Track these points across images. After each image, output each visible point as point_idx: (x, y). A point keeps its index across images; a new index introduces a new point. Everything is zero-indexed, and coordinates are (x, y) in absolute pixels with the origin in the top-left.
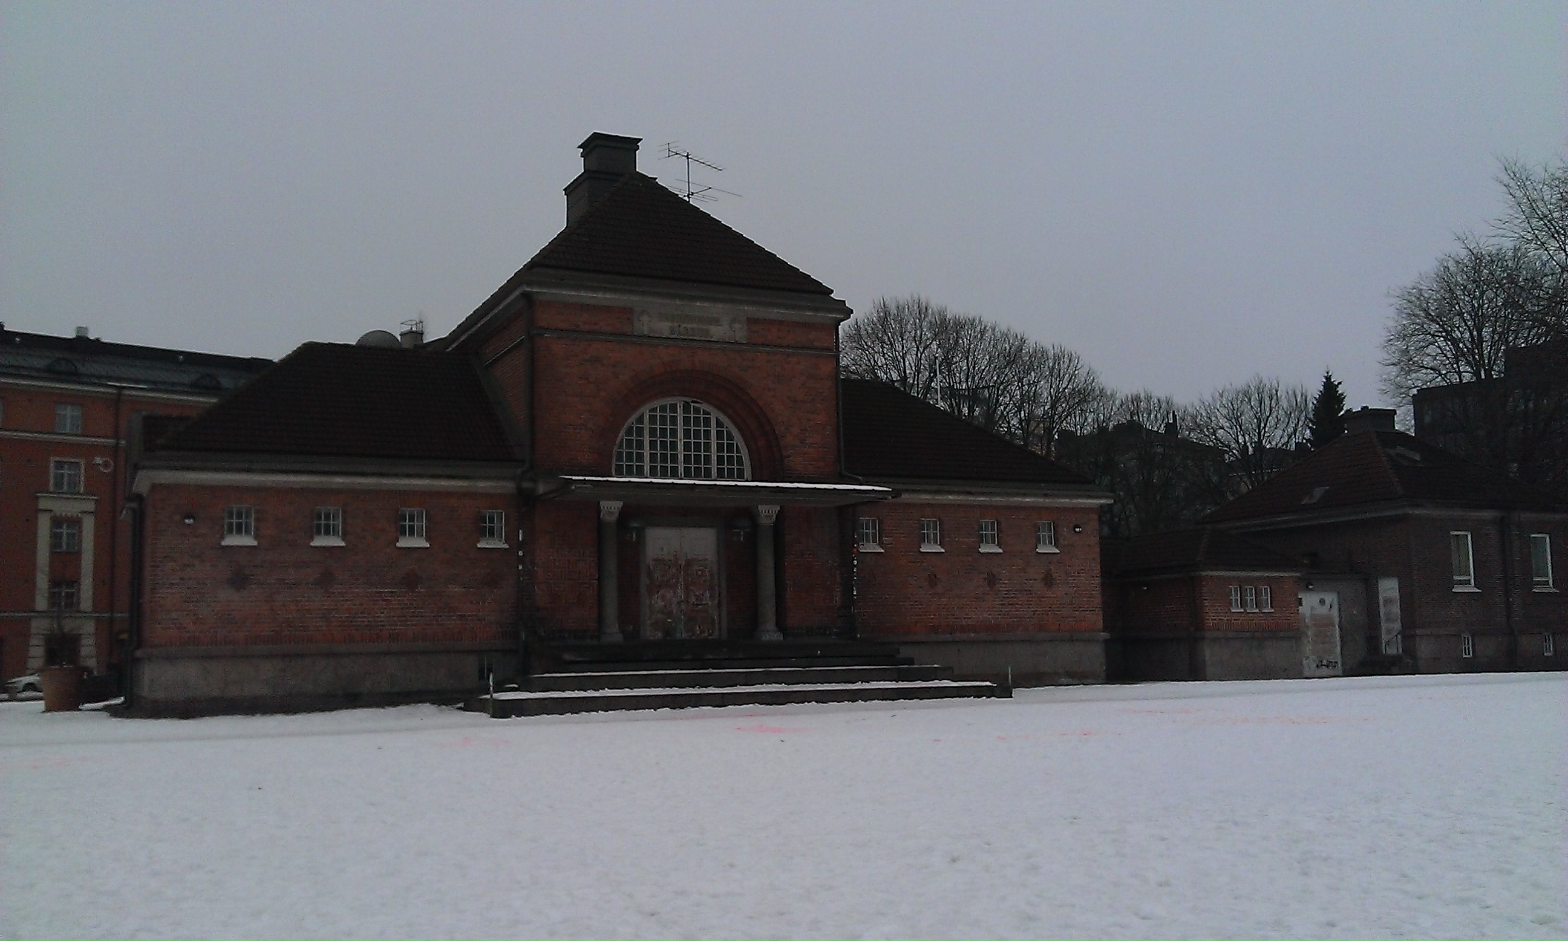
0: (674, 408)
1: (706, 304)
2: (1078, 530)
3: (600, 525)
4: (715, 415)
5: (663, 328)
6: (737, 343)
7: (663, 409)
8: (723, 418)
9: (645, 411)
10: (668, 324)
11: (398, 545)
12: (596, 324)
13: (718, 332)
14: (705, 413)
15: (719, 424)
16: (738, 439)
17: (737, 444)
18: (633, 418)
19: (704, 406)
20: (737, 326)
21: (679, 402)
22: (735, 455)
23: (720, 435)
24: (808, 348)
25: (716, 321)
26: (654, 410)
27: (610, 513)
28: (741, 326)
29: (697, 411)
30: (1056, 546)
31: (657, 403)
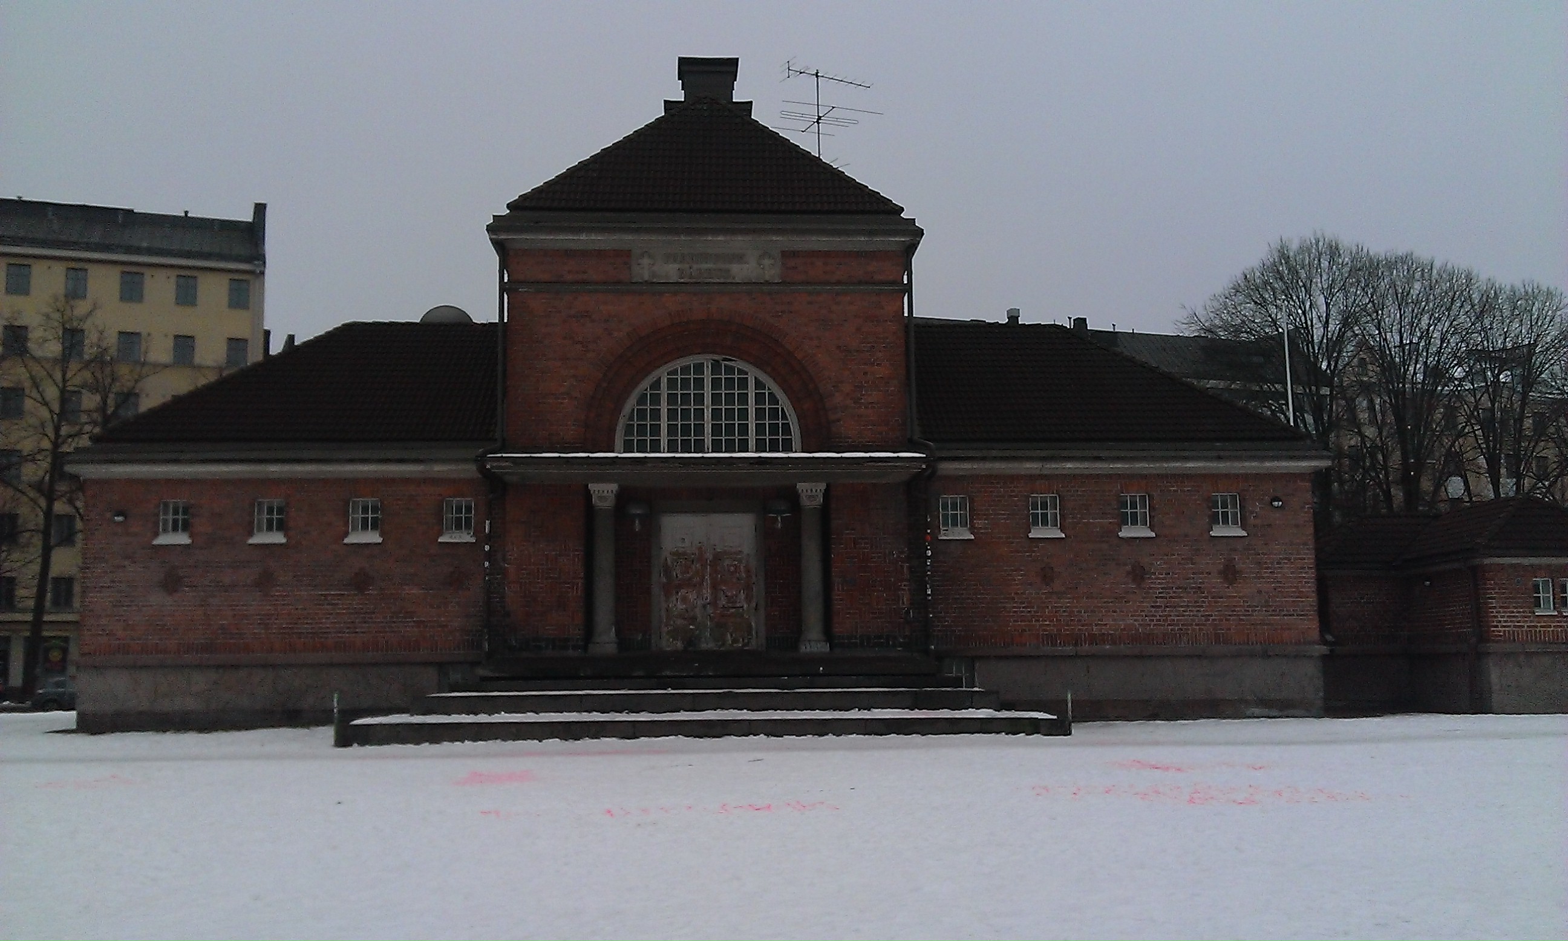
0: (699, 368)
1: (721, 238)
2: (1276, 504)
3: (590, 510)
4: (753, 374)
5: (670, 271)
6: (767, 283)
7: (685, 370)
8: (764, 378)
9: (662, 374)
10: (677, 266)
11: (346, 541)
12: (585, 272)
13: (741, 271)
14: (740, 372)
15: (759, 384)
16: (784, 402)
17: (782, 409)
18: (646, 384)
19: (738, 364)
20: (767, 262)
21: (706, 360)
22: (780, 422)
23: (760, 398)
24: (867, 283)
25: (740, 258)
26: (675, 372)
27: (601, 498)
28: (772, 261)
29: (730, 370)
30: (1243, 527)
31: (678, 364)
